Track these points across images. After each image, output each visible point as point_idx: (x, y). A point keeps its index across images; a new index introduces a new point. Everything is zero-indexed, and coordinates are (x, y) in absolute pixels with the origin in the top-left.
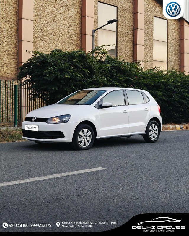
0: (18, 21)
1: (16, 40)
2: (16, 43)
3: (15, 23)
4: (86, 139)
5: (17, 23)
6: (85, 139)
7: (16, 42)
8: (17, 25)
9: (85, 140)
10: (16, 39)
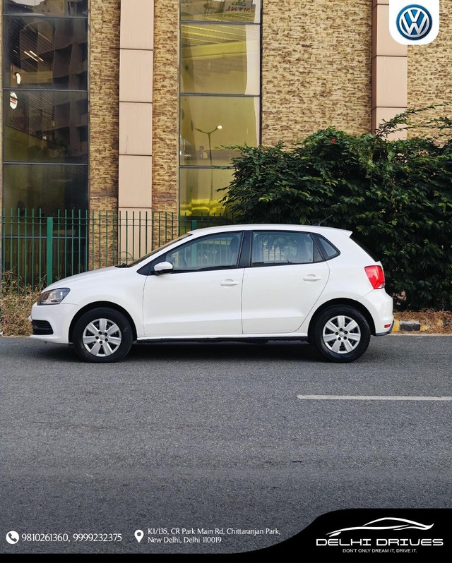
0: (371, 63)
1: (367, 109)
2: (367, 115)
3: (364, 69)
4: (106, 340)
5: (368, 69)
6: (104, 341)
7: (367, 112)
8: (369, 73)
9: (101, 342)
10: (366, 106)
